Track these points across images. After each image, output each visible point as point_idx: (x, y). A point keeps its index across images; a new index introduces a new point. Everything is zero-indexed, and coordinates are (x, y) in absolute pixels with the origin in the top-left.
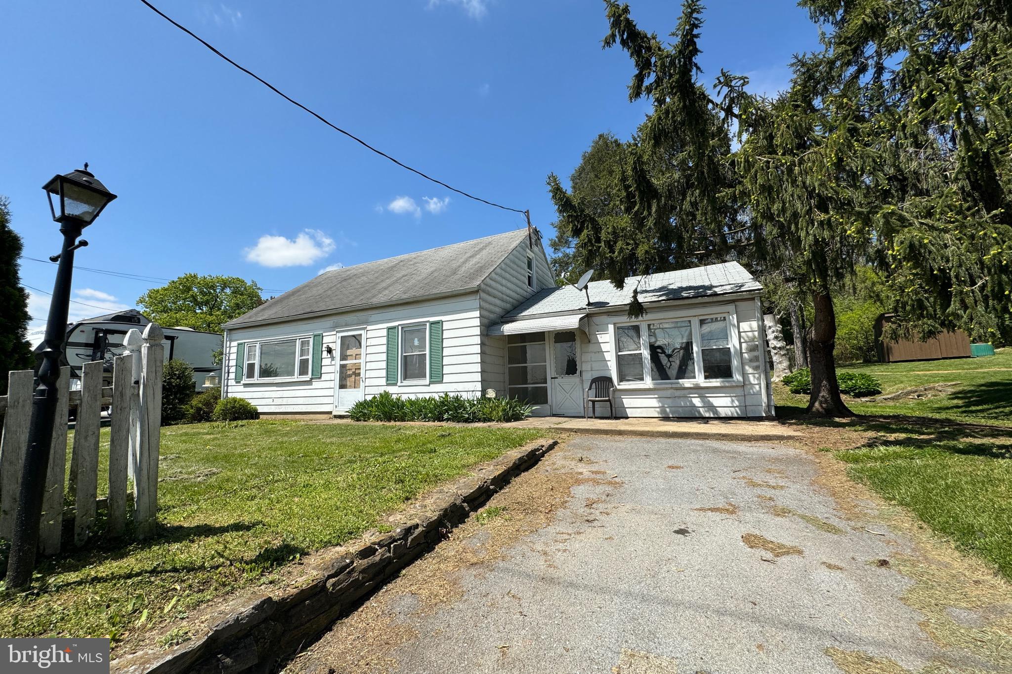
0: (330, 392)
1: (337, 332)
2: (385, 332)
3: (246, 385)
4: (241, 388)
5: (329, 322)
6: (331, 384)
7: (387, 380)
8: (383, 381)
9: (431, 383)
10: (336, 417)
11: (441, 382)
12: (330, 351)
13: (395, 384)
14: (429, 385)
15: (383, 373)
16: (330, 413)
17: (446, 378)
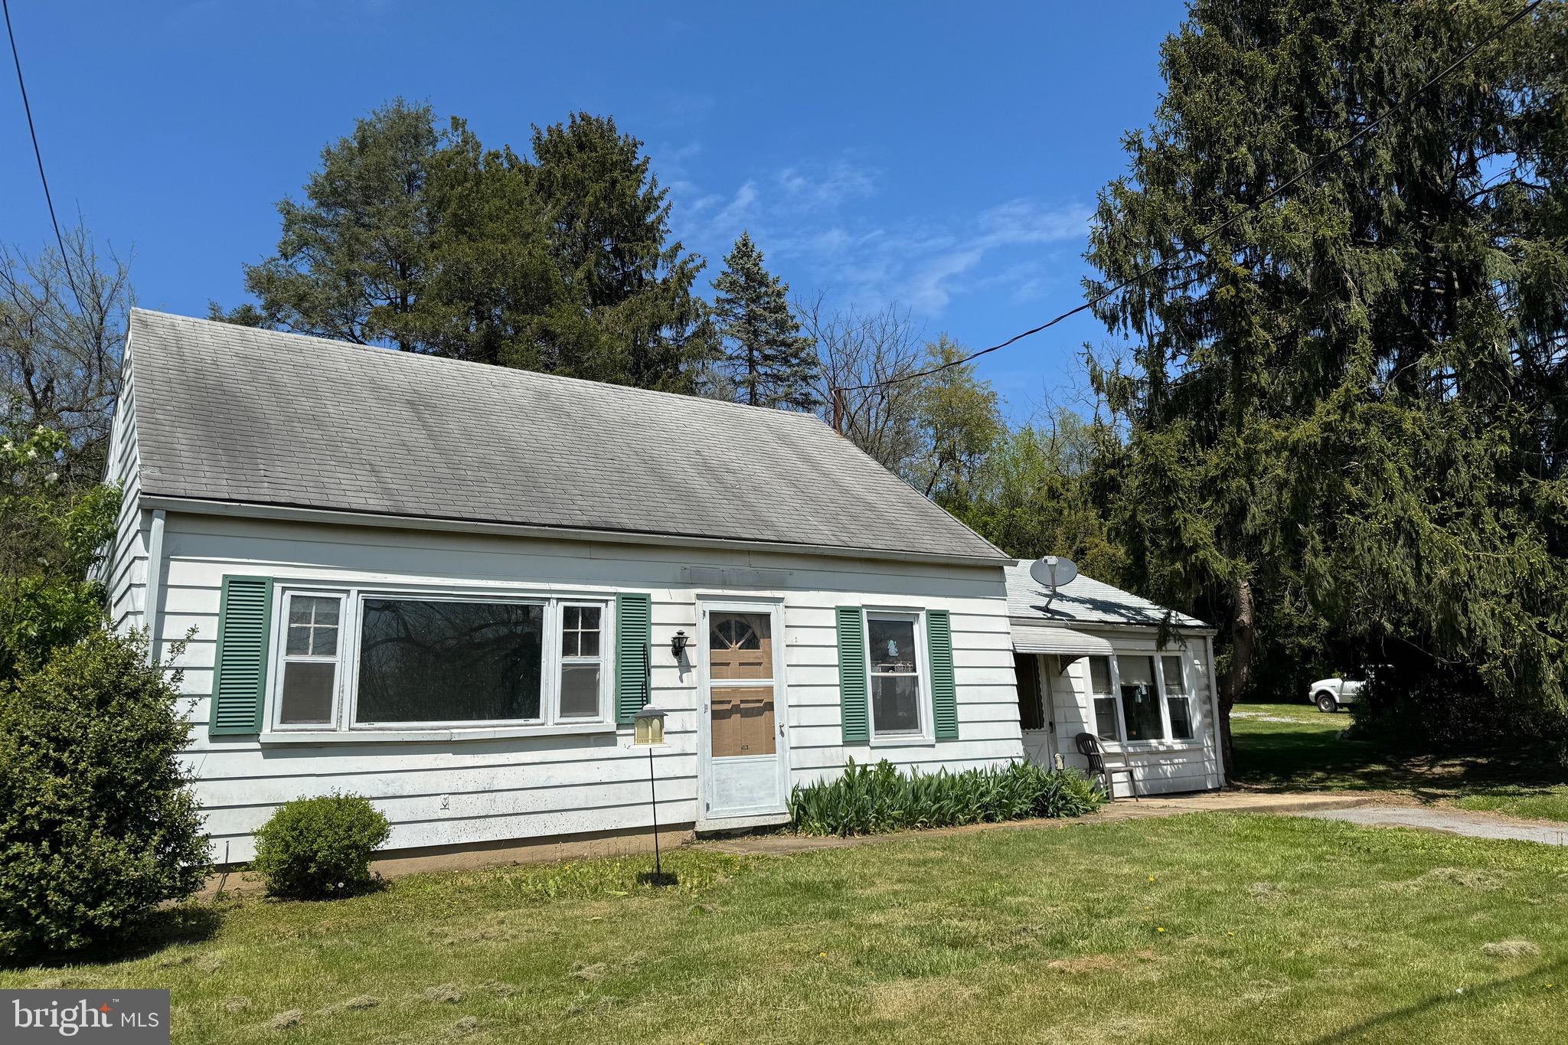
0: (689, 766)
1: (699, 597)
2: (831, 618)
3: (273, 750)
4: (252, 762)
5: (673, 564)
6: (691, 743)
7: (845, 734)
8: (836, 736)
9: (939, 739)
10: (702, 836)
11: (954, 738)
12: (678, 647)
13: (865, 742)
14: (933, 746)
15: (836, 715)
16: (692, 825)
17: (964, 732)
